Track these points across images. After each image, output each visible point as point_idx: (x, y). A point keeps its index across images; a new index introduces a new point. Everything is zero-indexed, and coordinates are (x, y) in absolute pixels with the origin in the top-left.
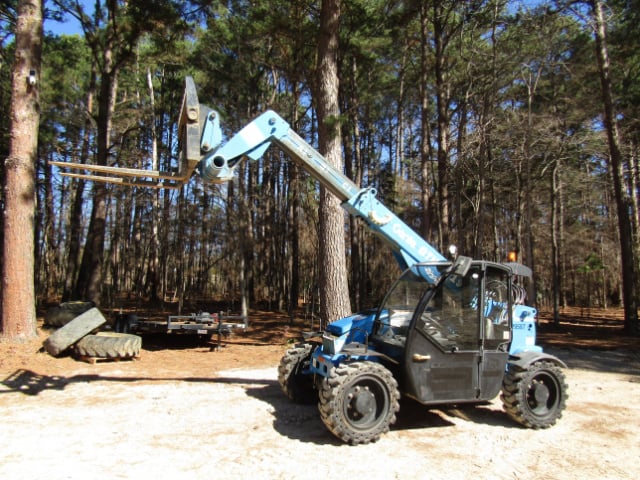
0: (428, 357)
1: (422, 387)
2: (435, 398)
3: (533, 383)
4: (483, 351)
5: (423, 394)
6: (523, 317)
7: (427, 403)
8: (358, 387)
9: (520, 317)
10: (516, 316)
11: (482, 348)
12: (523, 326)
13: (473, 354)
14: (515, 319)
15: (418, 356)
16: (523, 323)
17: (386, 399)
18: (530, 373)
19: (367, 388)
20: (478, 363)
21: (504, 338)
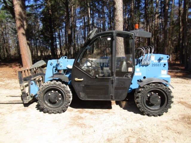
1: (81, 93)
2: (88, 98)
3: (151, 94)
4: (115, 78)
5: (81, 96)
6: (160, 60)
7: (83, 99)
8: (53, 91)
9: (158, 60)
10: (155, 59)
11: (116, 76)
12: (160, 65)
13: (109, 78)
14: (154, 61)
15: (76, 79)
16: (159, 63)
17: (64, 96)
18: (146, 89)
19: (57, 92)
20: (112, 83)
21: (129, 71)
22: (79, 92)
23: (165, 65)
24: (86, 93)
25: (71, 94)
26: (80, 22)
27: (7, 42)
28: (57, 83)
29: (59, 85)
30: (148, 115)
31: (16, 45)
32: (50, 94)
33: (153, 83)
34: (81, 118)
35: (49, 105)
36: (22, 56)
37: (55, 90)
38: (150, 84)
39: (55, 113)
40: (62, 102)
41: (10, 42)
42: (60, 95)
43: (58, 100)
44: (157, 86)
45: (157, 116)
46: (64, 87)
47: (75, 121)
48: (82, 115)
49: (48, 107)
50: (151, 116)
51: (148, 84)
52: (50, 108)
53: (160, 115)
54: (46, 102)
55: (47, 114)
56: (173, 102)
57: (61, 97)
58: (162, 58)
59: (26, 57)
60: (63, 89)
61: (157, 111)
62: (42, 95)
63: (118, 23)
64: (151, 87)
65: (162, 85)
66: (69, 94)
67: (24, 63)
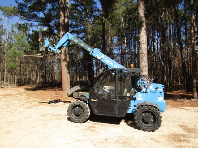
0: (96, 100)
1: (95, 110)
2: (100, 114)
3: (146, 114)
4: (118, 100)
5: (95, 112)
6: (156, 89)
7: (96, 114)
8: (77, 107)
9: (155, 89)
10: (153, 88)
11: (118, 99)
12: (157, 92)
13: (114, 100)
14: (152, 90)
15: (92, 100)
16: (156, 91)
17: (85, 111)
18: (141, 110)
19: (80, 108)
20: (116, 104)
21: (127, 96)
22: (94, 109)
23: (161, 92)
24: (98, 110)
25: (89, 110)
26: (118, 49)
27: (53, 69)
28: (80, 102)
29: (82, 103)
30: (143, 130)
31: (60, 71)
32: (75, 109)
33: (146, 105)
34: (94, 127)
35: (75, 116)
36: (63, 82)
37: (79, 106)
38: (143, 106)
39: (78, 123)
40: (83, 116)
41: (56, 68)
42: (82, 110)
43: (80, 114)
44: (149, 108)
45: (150, 131)
46: (84, 105)
47: (89, 128)
48: (95, 126)
49: (74, 118)
50: (145, 131)
51: (142, 106)
52: (75, 119)
53: (153, 131)
54: (73, 114)
55: (73, 123)
56: (162, 121)
57: (83, 112)
58: (158, 87)
59: (65, 83)
60: (84, 106)
61: (150, 128)
62: (71, 110)
63: (142, 54)
64: (144, 108)
65: (152, 107)
66: (88, 110)
67: (64, 88)
